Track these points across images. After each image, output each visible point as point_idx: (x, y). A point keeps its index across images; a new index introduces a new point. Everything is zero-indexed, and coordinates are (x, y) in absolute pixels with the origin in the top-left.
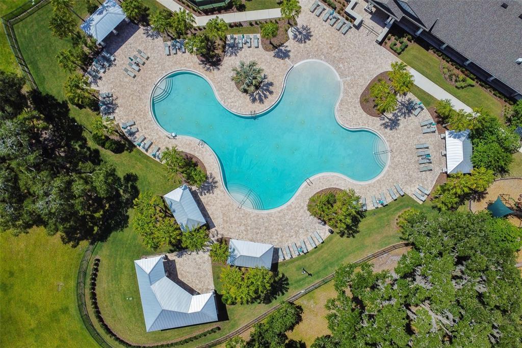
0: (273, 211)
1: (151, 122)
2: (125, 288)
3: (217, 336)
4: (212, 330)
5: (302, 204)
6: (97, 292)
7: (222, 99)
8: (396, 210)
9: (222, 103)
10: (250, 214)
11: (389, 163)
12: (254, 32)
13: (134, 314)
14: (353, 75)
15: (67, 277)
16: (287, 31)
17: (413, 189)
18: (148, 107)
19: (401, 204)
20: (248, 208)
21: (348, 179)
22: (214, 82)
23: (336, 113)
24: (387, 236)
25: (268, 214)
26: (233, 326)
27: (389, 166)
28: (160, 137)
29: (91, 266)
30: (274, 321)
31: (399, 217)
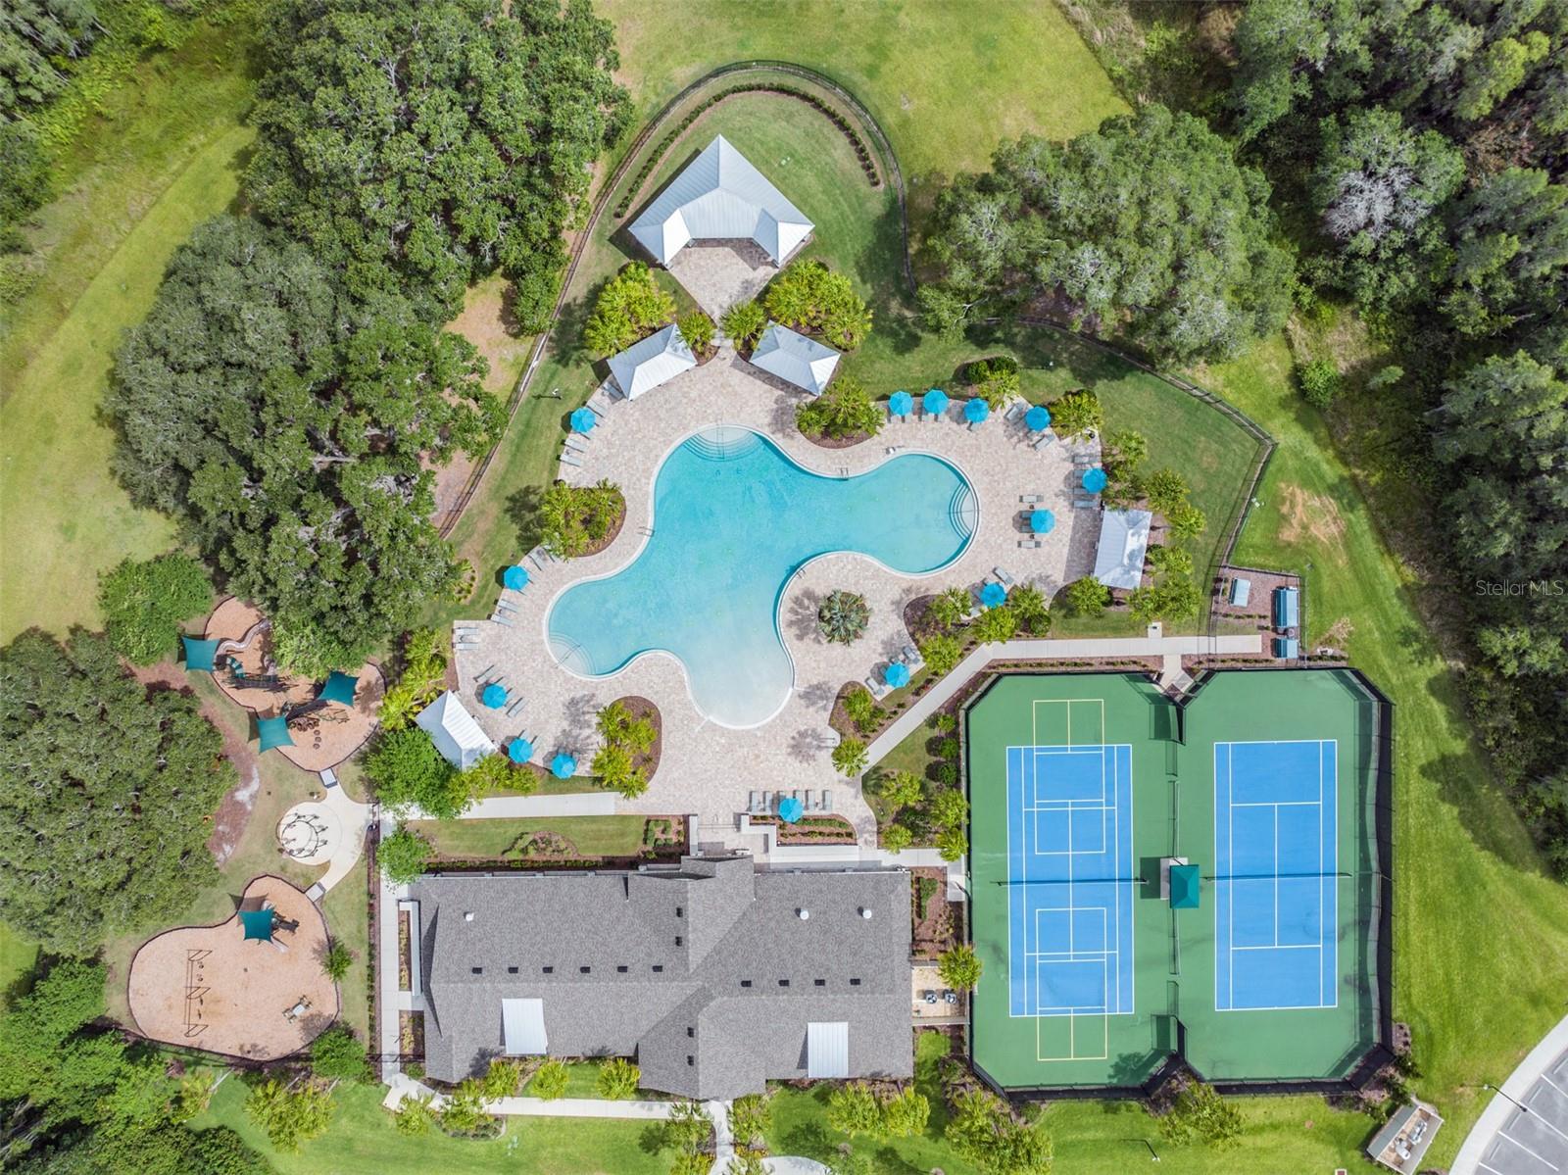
0: (668, 451)
1: (944, 451)
2: (803, 172)
3: (613, 202)
4: (627, 206)
5: (632, 492)
6: (842, 135)
7: (863, 561)
8: (485, 587)
9: (858, 556)
10: (697, 422)
11: (547, 647)
12: (890, 697)
13: (762, 143)
14: (695, 740)
15: (905, 123)
16: (842, 735)
17: (483, 634)
18: (965, 470)
19: (485, 599)
20: (705, 429)
21: (592, 578)
22: (894, 577)
23: (678, 662)
24: (470, 536)
25: (671, 442)
26: (600, 234)
27: (542, 642)
28: (914, 437)
29: (878, 168)
30: (545, 288)
31: (473, 579)
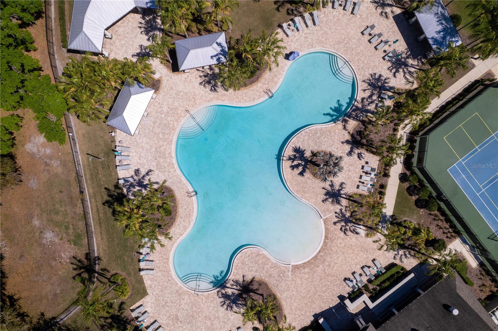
1: (310, 46)
5: (171, 181)
10: (178, 122)
11: (185, 288)
17: (149, 304)
18: (328, 48)
20: (184, 123)
25: (171, 141)
27: (181, 288)
